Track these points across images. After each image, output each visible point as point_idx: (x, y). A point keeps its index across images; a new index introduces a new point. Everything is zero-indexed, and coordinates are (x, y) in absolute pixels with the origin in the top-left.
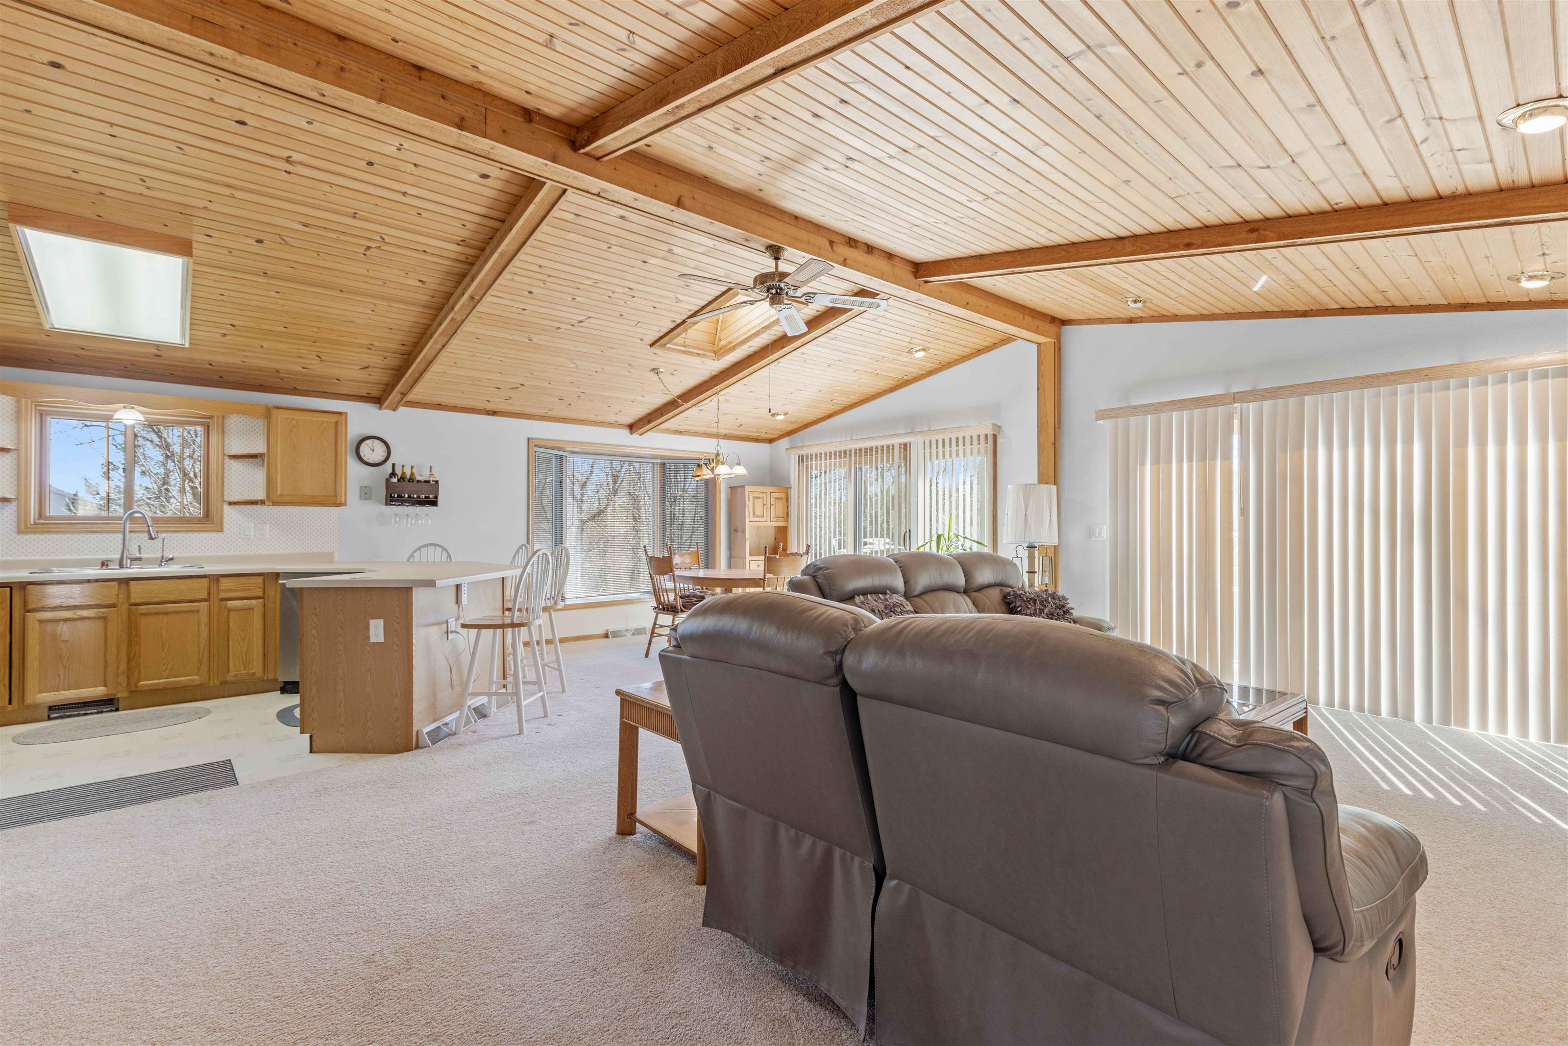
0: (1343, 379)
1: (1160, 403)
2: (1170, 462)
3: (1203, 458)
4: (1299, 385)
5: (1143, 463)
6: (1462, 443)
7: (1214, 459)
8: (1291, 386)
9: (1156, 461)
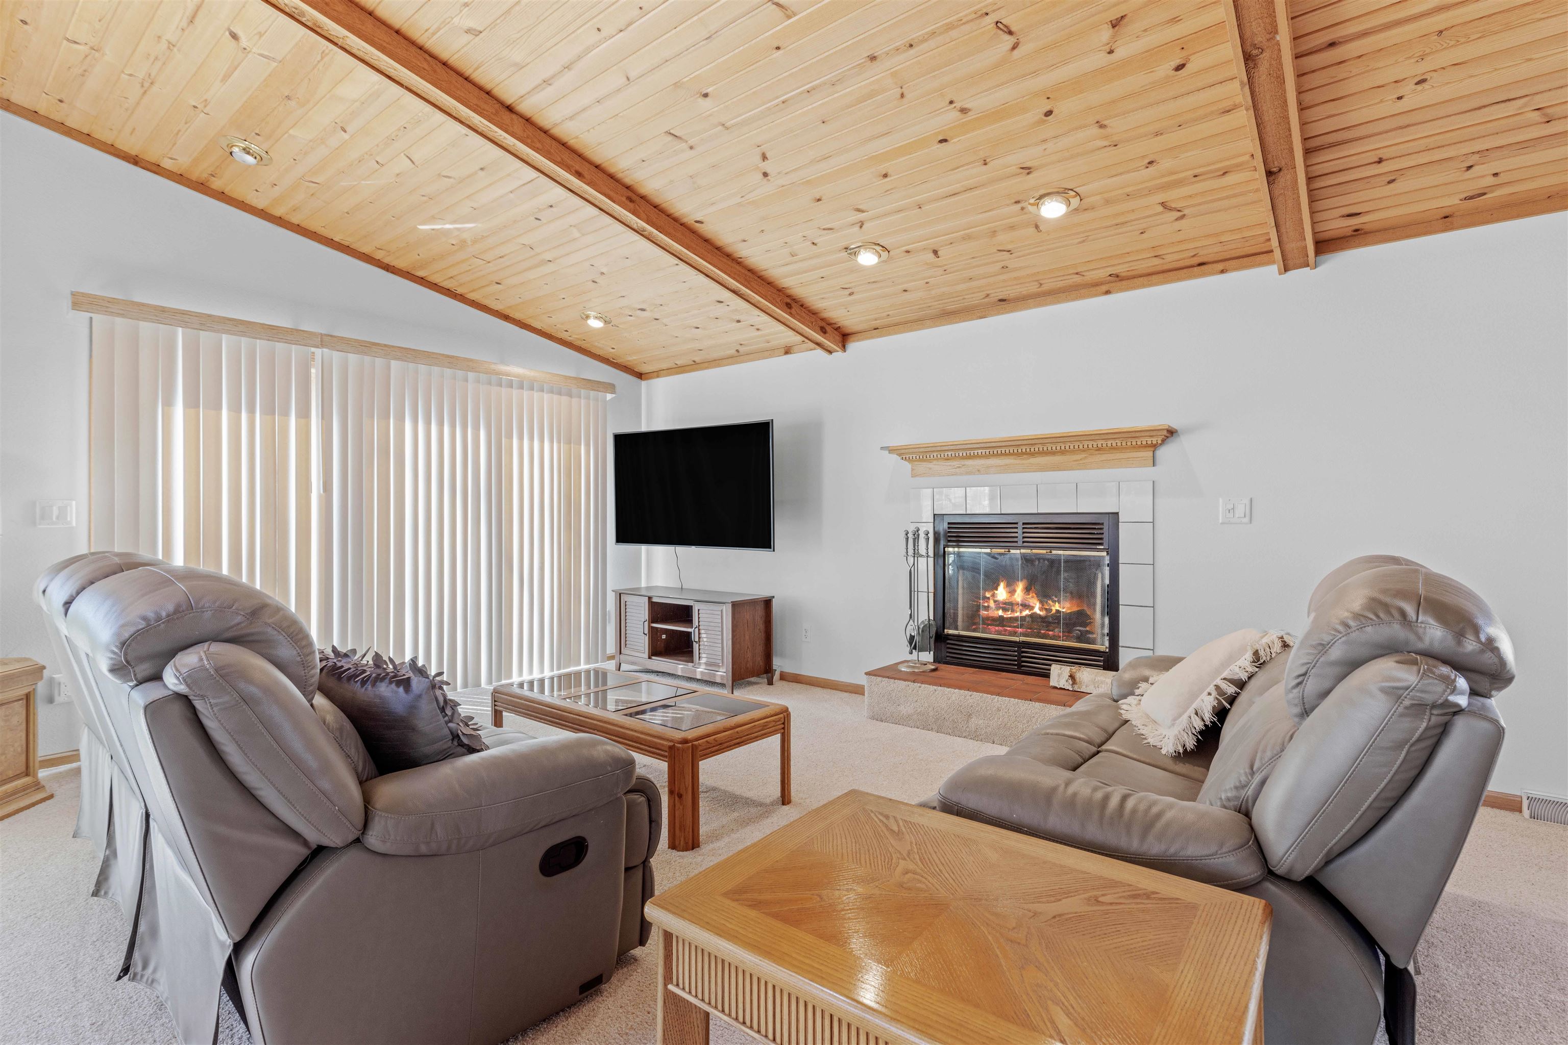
0: (433, 353)
1: (209, 316)
2: (219, 407)
3: (269, 410)
4: (393, 347)
5: (169, 403)
6: (510, 437)
7: (286, 413)
8: (385, 346)
9: (192, 402)
